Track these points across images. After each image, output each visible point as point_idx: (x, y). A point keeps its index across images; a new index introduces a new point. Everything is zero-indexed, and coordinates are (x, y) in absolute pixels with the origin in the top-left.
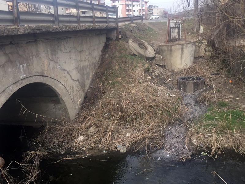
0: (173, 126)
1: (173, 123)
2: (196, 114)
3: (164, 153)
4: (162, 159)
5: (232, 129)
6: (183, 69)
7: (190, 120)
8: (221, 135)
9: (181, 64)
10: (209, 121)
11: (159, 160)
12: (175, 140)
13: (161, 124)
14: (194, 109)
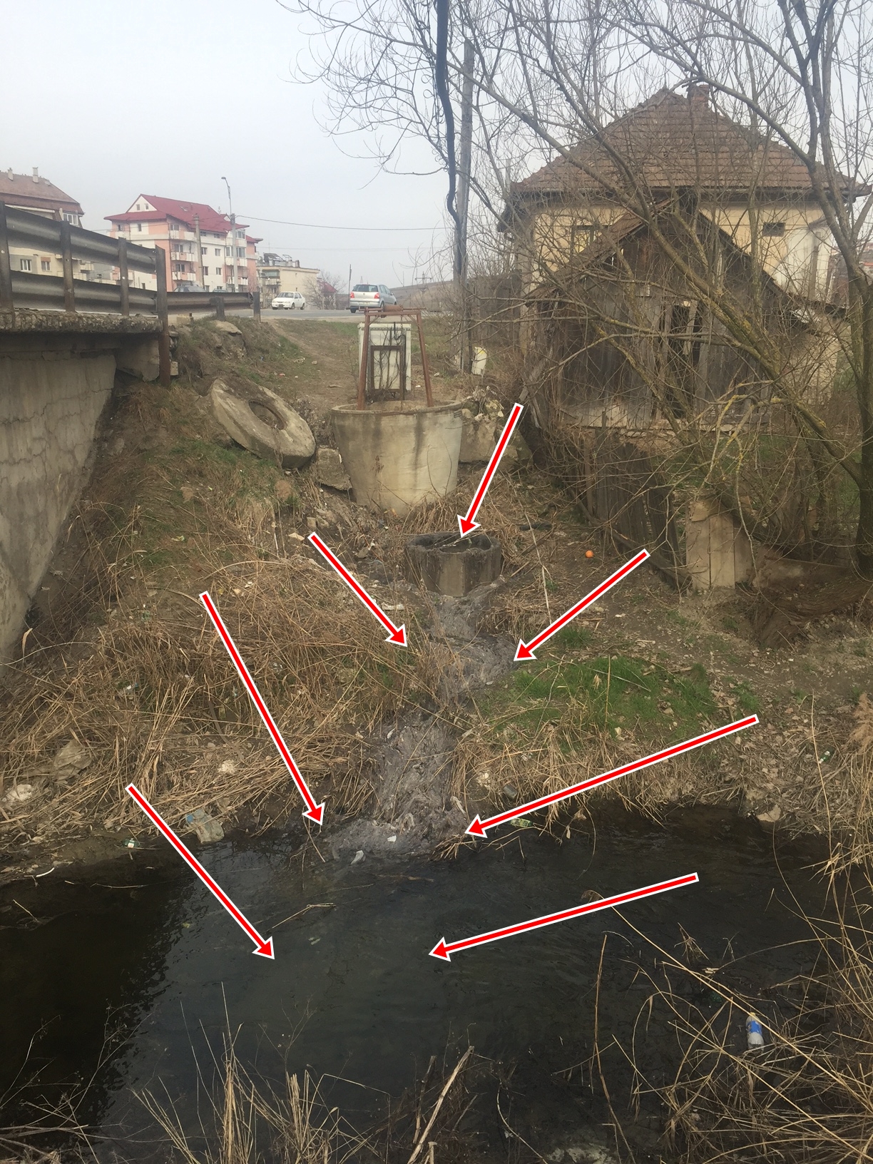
0: (402, 724)
1: (403, 712)
2: (482, 676)
3: (376, 833)
4: (369, 853)
5: (611, 728)
6: (421, 507)
7: (460, 697)
8: (576, 750)
9: (414, 488)
10: (532, 701)
11: (360, 862)
12: (414, 777)
13: (357, 718)
14: (474, 657)
